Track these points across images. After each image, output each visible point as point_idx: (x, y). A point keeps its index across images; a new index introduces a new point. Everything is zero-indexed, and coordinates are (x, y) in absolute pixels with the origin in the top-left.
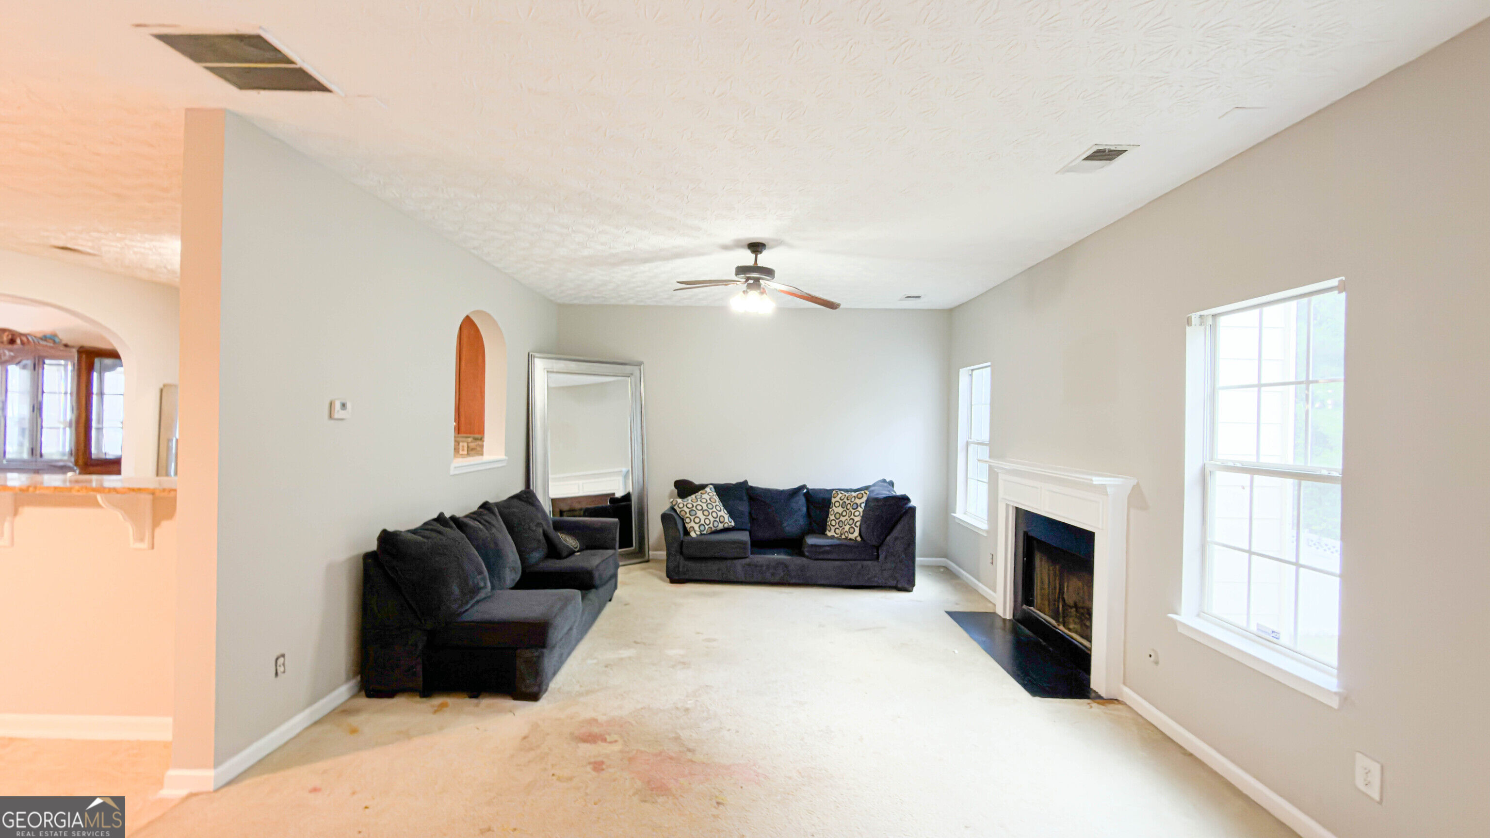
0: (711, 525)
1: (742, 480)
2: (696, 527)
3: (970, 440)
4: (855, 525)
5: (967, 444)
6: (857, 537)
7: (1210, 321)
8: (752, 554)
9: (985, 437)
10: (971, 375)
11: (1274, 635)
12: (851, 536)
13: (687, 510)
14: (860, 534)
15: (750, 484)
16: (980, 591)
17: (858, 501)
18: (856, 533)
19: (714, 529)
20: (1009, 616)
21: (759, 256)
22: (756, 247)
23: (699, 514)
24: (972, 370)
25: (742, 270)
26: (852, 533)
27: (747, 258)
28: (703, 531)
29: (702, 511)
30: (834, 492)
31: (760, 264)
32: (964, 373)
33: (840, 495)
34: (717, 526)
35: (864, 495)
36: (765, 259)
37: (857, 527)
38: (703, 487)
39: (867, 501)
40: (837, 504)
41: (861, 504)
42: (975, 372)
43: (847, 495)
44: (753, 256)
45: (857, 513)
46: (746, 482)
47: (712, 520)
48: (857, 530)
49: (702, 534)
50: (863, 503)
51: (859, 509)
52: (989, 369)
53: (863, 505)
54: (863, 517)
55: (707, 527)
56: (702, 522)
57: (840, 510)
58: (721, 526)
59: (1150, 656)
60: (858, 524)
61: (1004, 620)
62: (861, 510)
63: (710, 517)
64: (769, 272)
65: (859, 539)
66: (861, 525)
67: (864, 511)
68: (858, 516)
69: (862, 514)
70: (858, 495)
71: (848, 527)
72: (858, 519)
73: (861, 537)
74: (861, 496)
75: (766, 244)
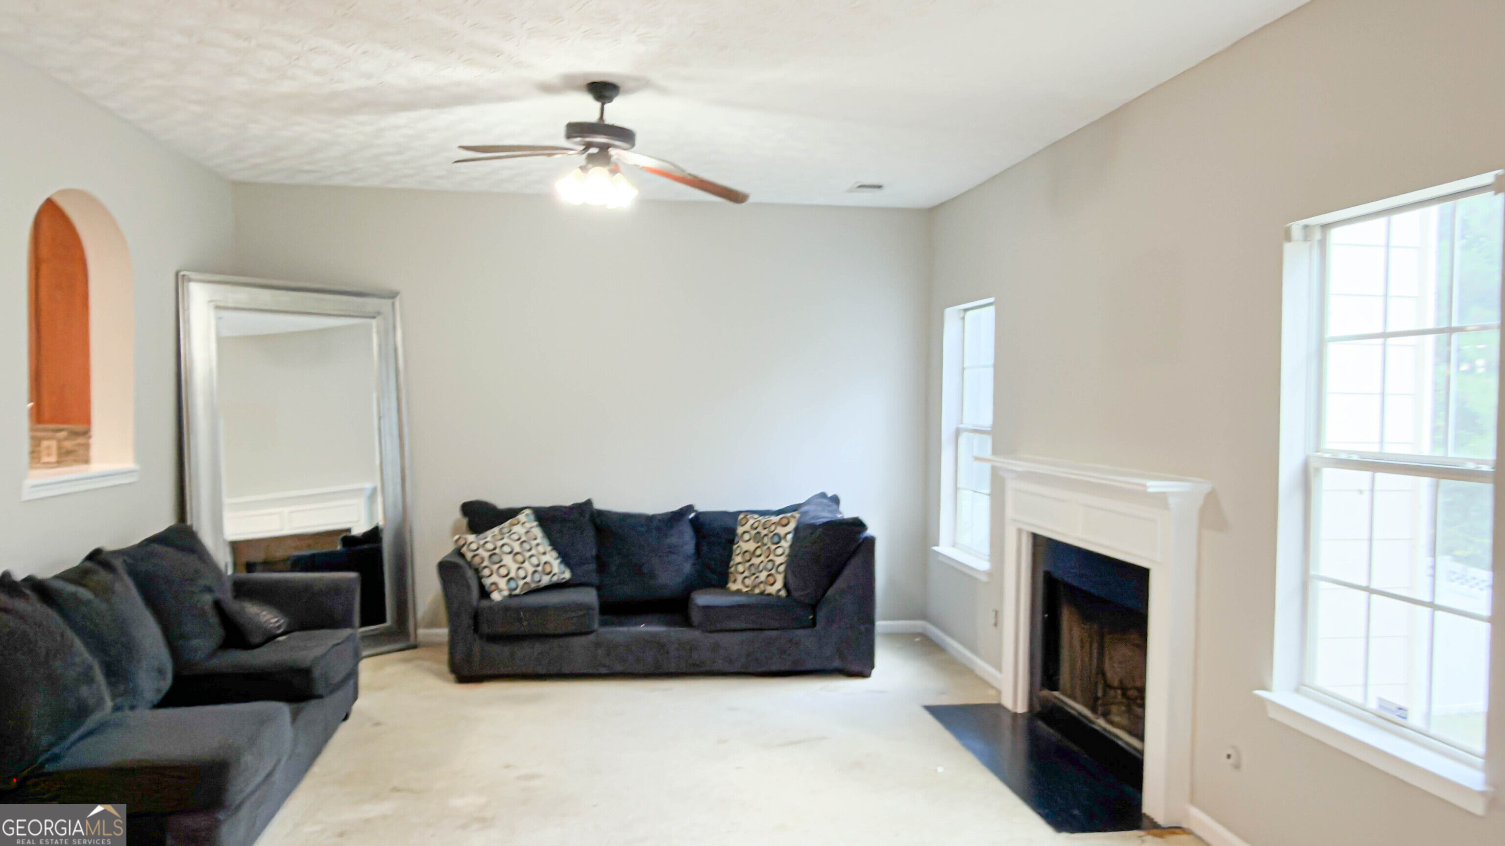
0: (528, 579)
1: (582, 499)
2: (502, 583)
3: (961, 426)
4: (777, 572)
5: (958, 433)
6: (780, 590)
7: (1317, 235)
8: (603, 624)
9: (986, 419)
10: (963, 318)
11: (1400, 712)
12: (772, 590)
13: (486, 555)
14: (786, 585)
15: (598, 505)
16: (978, 672)
17: (781, 531)
18: (779, 585)
19: (533, 586)
20: (1021, 708)
21: (607, 107)
22: (604, 90)
23: (508, 560)
24: (965, 310)
25: (576, 130)
26: (772, 584)
28: (515, 589)
29: (511, 556)
30: (741, 516)
31: (609, 120)
32: (951, 314)
33: (751, 522)
34: (540, 581)
35: (792, 519)
37: (779, 573)
38: (511, 513)
39: (797, 530)
40: (746, 537)
41: (786, 535)
42: (969, 314)
43: (763, 521)
44: (598, 105)
45: (779, 551)
46: (589, 503)
47: (531, 570)
48: (780, 578)
49: (510, 596)
50: (789, 533)
51: (783, 543)
52: (992, 309)
53: (790, 537)
54: (789, 556)
55: (521, 583)
56: (512, 575)
57: (751, 546)
58: (546, 580)
59: (1229, 756)
60: (782, 568)
61: (1015, 715)
62: (786, 544)
63: (526, 565)
64: (625, 135)
65: (783, 593)
66: (786, 571)
67: (791, 546)
68: (781, 554)
69: (787, 552)
70: (780, 520)
71: (766, 574)
72: (781, 561)
73: (787, 590)
74: (786, 521)
75: (620, 86)
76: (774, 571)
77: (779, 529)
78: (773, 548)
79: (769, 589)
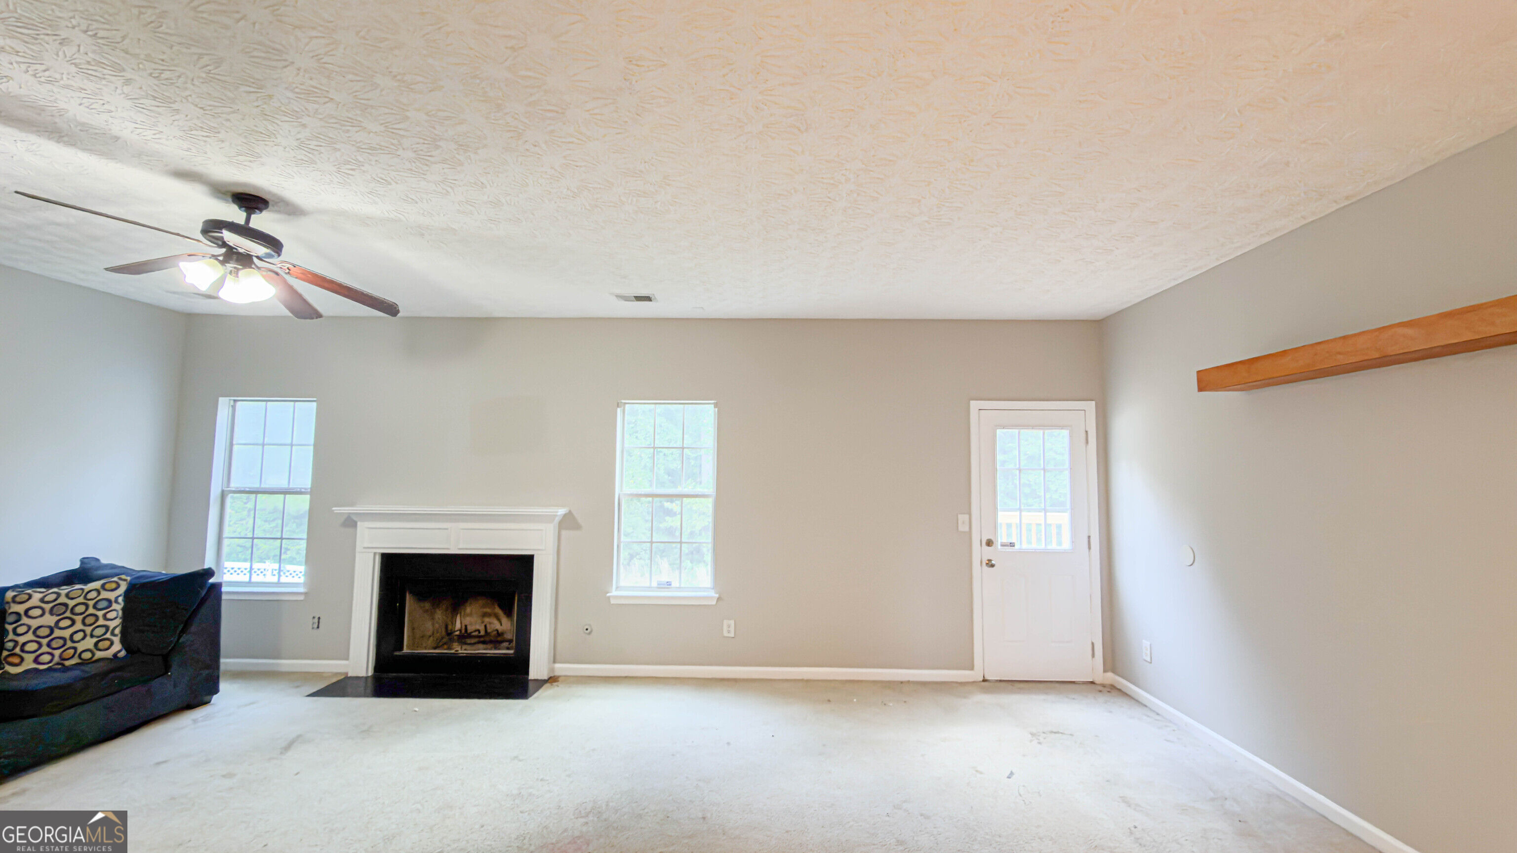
3: (227, 486)
4: (113, 634)
5: (223, 496)
6: (119, 651)
9: (307, 483)
10: (234, 407)
12: (109, 654)
14: (125, 645)
17: (112, 596)
18: (117, 646)
20: (370, 673)
21: (253, 216)
22: (250, 201)
24: (236, 401)
26: (109, 648)
27: (234, 213)
31: (253, 226)
32: (224, 404)
33: (37, 596)
35: (121, 582)
37: (115, 635)
39: (127, 594)
40: (29, 612)
41: (117, 598)
42: (239, 404)
44: (245, 213)
45: (111, 615)
48: (117, 640)
50: (120, 596)
51: (115, 606)
52: (313, 404)
53: (120, 599)
54: (123, 617)
59: (587, 629)
60: (117, 631)
62: (118, 607)
65: (123, 654)
66: (122, 632)
67: (123, 609)
68: (115, 619)
69: (120, 613)
70: (103, 586)
71: (95, 640)
72: (115, 624)
73: (126, 650)
74: (114, 586)
75: (270, 207)
76: (108, 635)
77: (104, 595)
78: (100, 614)
79: (99, 655)
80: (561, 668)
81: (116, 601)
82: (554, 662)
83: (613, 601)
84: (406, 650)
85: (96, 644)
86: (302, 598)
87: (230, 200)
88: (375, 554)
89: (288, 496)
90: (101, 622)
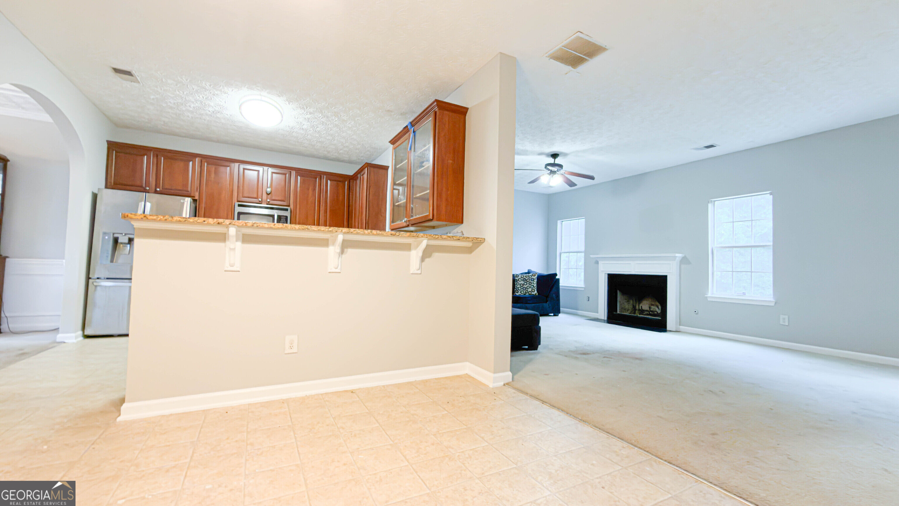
3: (562, 252)
5: (561, 254)
7: (713, 202)
9: (583, 249)
10: (562, 224)
17: (534, 277)
18: (536, 292)
20: (606, 318)
21: (556, 160)
22: (555, 156)
24: (562, 221)
25: (549, 165)
27: (551, 160)
30: (515, 275)
31: (556, 162)
32: (559, 222)
33: (520, 276)
35: (536, 274)
36: (558, 161)
39: (538, 277)
40: (520, 280)
42: (563, 222)
43: (525, 275)
44: (554, 160)
45: (534, 283)
48: (536, 290)
51: (535, 280)
52: (584, 219)
53: (536, 279)
54: (537, 284)
57: (522, 282)
59: (695, 312)
60: (536, 287)
62: (536, 281)
64: (560, 166)
66: (537, 288)
67: (537, 282)
70: (532, 275)
71: (531, 289)
72: (535, 285)
73: (538, 293)
74: (534, 275)
75: (560, 155)
76: (534, 288)
77: (533, 277)
78: (532, 282)
79: (533, 293)
80: (682, 328)
81: (535, 279)
82: (680, 325)
83: (709, 299)
84: (618, 312)
85: (532, 290)
86: (583, 289)
87: (550, 156)
88: (605, 273)
89: (578, 253)
90: (532, 284)
